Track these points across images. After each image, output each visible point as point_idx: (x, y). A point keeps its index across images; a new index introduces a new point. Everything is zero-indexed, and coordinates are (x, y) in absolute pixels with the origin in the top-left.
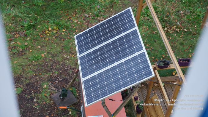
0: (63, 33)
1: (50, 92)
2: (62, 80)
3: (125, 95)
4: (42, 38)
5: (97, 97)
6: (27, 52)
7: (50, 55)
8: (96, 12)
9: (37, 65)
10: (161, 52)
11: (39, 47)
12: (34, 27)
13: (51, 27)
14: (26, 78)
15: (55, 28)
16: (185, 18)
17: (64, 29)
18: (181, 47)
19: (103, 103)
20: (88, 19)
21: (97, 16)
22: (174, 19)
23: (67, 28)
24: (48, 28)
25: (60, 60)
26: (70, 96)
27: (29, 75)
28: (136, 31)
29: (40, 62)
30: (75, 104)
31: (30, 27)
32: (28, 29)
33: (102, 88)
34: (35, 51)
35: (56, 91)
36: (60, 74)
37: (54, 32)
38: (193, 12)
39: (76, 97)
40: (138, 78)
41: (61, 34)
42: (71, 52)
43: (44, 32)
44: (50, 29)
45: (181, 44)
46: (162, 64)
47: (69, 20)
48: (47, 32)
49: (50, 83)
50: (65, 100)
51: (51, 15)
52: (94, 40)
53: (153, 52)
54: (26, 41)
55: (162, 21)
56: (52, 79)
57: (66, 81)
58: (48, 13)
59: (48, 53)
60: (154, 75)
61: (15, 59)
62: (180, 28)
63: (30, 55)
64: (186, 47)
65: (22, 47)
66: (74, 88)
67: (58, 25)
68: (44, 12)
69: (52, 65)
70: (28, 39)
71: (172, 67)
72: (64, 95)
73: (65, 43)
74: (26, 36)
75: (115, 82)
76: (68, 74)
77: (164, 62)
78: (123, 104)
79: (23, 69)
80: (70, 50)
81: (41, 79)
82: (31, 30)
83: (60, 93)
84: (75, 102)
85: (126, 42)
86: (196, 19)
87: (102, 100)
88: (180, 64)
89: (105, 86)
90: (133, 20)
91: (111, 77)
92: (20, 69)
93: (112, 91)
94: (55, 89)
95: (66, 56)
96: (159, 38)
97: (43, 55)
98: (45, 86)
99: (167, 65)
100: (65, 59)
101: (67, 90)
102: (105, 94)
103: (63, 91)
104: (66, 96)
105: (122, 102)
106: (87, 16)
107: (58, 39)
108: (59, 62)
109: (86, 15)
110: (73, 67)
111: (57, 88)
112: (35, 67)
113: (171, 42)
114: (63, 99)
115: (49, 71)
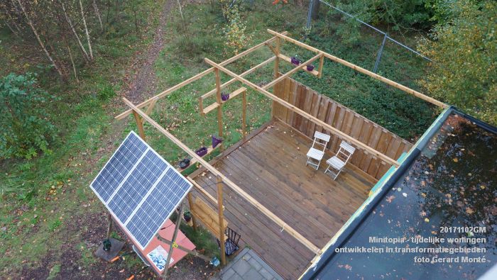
0: (70, 184)
1: (91, 251)
2: (97, 232)
3: (174, 218)
4: (49, 200)
5: (150, 235)
6: (41, 224)
7: (69, 214)
8: (92, 146)
9: (60, 231)
10: (174, 153)
11: (52, 211)
12: (34, 194)
13: (53, 184)
14: (57, 251)
15: (58, 183)
16: (178, 111)
17: (68, 179)
18: (189, 138)
19: (159, 237)
20: (88, 157)
21: (96, 149)
22: (169, 116)
23: (71, 177)
24: (50, 187)
25: (82, 213)
26: (114, 242)
27: (58, 247)
28: (150, 151)
29: (63, 227)
30: (123, 248)
31: (29, 196)
32: (29, 200)
33: (149, 223)
34: (51, 218)
35: (97, 246)
36: (90, 227)
37: (60, 187)
38: (183, 103)
39: (121, 240)
40: (179, 195)
41: (68, 186)
42: (89, 199)
43: (48, 194)
44: (53, 187)
45: (188, 136)
46: (184, 165)
47: (69, 167)
48: (52, 191)
49: (86, 242)
50: (111, 250)
51: (46, 172)
52: (112, 180)
53: (168, 156)
54: (34, 213)
55: (160, 123)
56: (85, 237)
57: (101, 230)
58: (41, 172)
59: (65, 212)
60: (192, 185)
61: (33, 238)
62: (179, 122)
63: (47, 225)
64: (193, 137)
65: (32, 222)
66: (113, 232)
67: (59, 178)
68: (37, 173)
69: (77, 222)
70: (35, 210)
71: (193, 162)
72: (108, 246)
73: (78, 192)
74: (30, 208)
75: (158, 211)
76: (99, 222)
77: (183, 161)
78: (176, 228)
79: (48, 244)
80: (87, 198)
81: (74, 243)
82: (33, 199)
83: (102, 245)
84: (123, 245)
85: (148, 166)
86: (187, 108)
87: (156, 235)
88: (200, 155)
89: (151, 220)
90: (141, 142)
91: (151, 209)
92: (44, 246)
93: (160, 221)
94: (94, 245)
95: (86, 206)
96: (167, 140)
97: (61, 218)
98: (82, 247)
99: (188, 162)
100: (86, 209)
101: (108, 240)
102: (155, 228)
103: (104, 242)
104: (110, 246)
105: (174, 226)
106: (85, 154)
107: (68, 192)
108: (82, 216)
109: (83, 153)
110: (100, 212)
111: (95, 242)
112: (61, 234)
113: (179, 138)
114: (109, 249)
115: (78, 231)
